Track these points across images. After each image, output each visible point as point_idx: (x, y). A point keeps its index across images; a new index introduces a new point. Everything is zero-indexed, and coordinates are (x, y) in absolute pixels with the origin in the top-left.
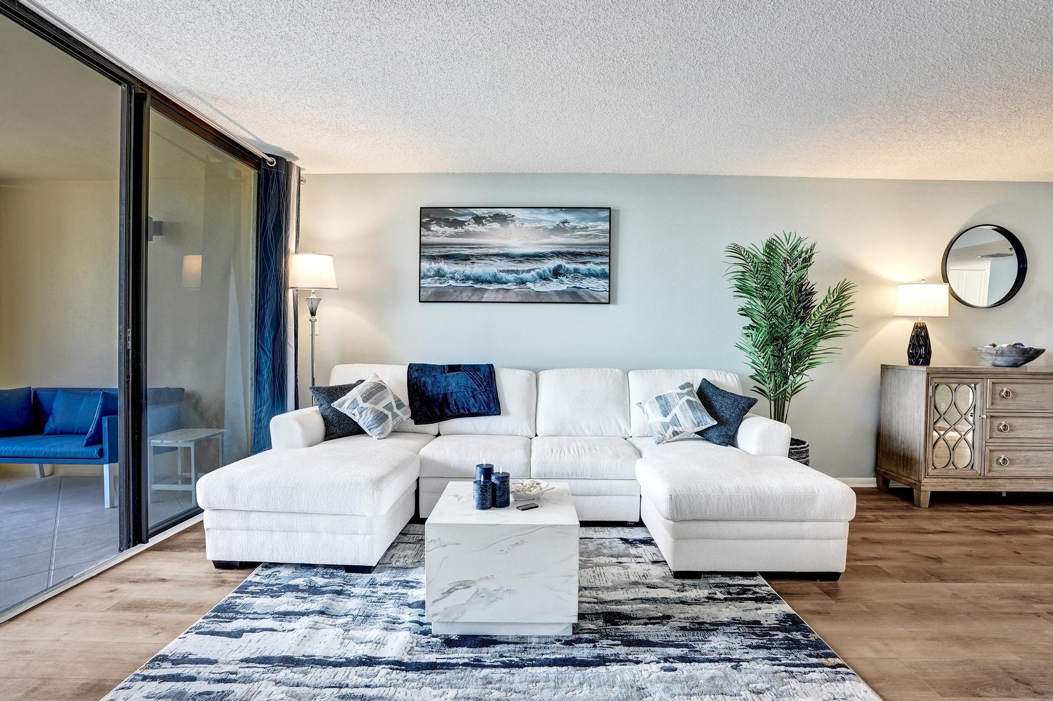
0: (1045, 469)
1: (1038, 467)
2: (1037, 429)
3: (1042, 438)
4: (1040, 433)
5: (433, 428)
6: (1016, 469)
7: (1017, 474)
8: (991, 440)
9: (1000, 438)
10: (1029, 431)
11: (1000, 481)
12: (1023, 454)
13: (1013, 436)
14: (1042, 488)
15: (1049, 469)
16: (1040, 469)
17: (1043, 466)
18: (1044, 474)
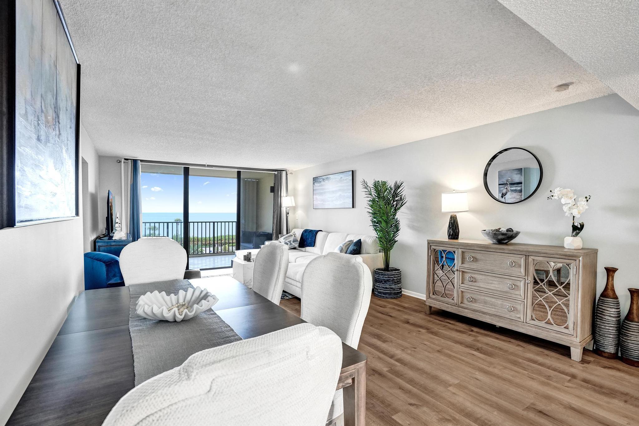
0: (496, 310)
1: (493, 308)
2: (492, 283)
3: (494, 290)
4: (493, 287)
5: (303, 249)
6: (478, 306)
7: (476, 308)
8: (462, 285)
9: (468, 285)
10: (486, 284)
11: (466, 310)
12: (483, 298)
13: (476, 285)
14: (490, 321)
15: (499, 311)
16: (493, 309)
17: (495, 308)
18: (496, 313)
